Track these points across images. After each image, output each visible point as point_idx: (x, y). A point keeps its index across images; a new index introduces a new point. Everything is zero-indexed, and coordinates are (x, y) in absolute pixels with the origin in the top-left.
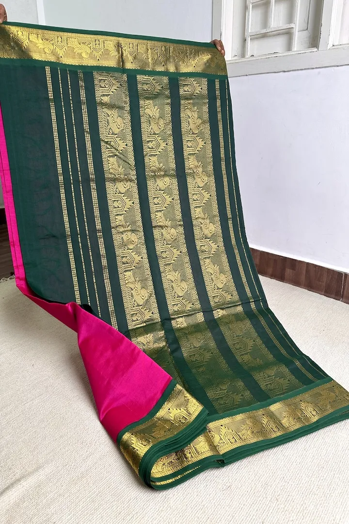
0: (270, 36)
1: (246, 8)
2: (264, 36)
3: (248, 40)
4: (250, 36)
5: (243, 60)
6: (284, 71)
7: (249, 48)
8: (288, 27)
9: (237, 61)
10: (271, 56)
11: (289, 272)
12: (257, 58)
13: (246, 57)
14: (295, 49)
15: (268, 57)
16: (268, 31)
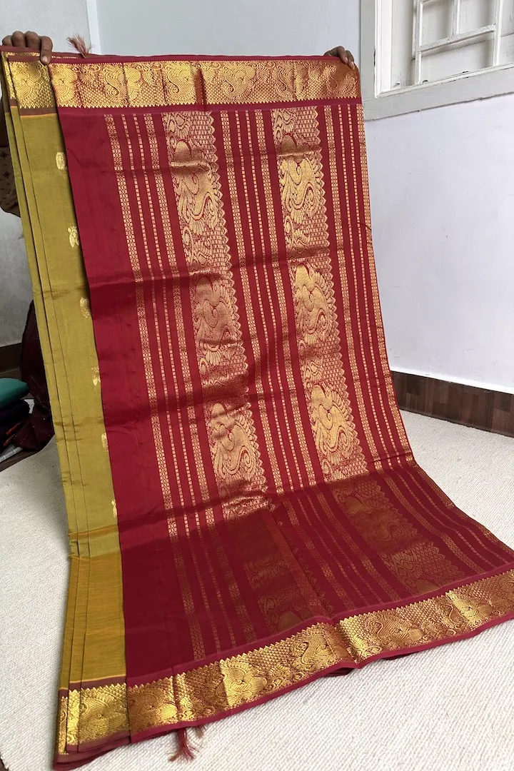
0: (453, 49)
1: (412, 11)
2: (444, 50)
3: (418, 57)
4: (422, 51)
5: (411, 88)
6: (481, 99)
7: (420, 71)
8: (484, 31)
9: (401, 92)
10: (459, 77)
11: (498, 414)
12: (435, 83)
13: (416, 84)
14: (497, 64)
15: (453, 79)
16: (452, 41)
